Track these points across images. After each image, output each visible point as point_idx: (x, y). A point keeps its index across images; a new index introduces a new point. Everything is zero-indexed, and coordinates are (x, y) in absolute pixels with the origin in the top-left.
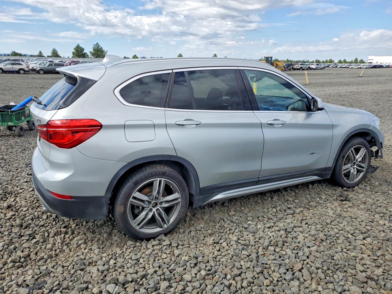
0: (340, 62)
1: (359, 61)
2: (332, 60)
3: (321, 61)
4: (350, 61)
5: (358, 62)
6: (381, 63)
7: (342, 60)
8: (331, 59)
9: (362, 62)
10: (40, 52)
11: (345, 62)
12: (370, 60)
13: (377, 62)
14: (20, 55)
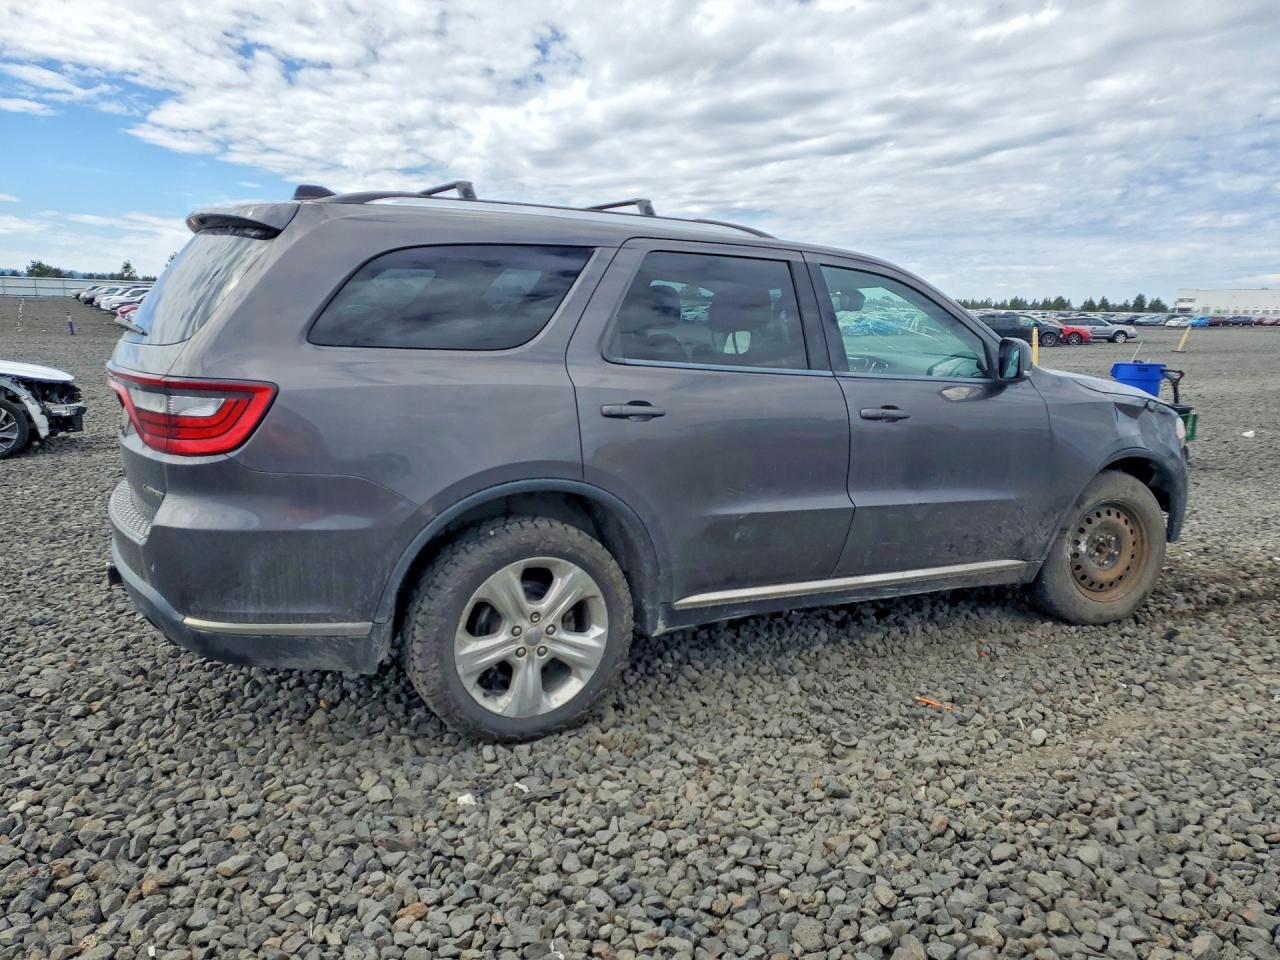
0: (1090, 306)
1: (1151, 305)
2: (1063, 301)
3: (1030, 303)
4: (1120, 302)
5: (1147, 306)
6: (1219, 312)
7: (1097, 303)
8: (1060, 298)
9: (1157, 307)
10: (127, 267)
11: (1104, 305)
12: (1182, 300)
13: (1206, 309)
14: (57, 274)
